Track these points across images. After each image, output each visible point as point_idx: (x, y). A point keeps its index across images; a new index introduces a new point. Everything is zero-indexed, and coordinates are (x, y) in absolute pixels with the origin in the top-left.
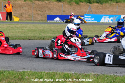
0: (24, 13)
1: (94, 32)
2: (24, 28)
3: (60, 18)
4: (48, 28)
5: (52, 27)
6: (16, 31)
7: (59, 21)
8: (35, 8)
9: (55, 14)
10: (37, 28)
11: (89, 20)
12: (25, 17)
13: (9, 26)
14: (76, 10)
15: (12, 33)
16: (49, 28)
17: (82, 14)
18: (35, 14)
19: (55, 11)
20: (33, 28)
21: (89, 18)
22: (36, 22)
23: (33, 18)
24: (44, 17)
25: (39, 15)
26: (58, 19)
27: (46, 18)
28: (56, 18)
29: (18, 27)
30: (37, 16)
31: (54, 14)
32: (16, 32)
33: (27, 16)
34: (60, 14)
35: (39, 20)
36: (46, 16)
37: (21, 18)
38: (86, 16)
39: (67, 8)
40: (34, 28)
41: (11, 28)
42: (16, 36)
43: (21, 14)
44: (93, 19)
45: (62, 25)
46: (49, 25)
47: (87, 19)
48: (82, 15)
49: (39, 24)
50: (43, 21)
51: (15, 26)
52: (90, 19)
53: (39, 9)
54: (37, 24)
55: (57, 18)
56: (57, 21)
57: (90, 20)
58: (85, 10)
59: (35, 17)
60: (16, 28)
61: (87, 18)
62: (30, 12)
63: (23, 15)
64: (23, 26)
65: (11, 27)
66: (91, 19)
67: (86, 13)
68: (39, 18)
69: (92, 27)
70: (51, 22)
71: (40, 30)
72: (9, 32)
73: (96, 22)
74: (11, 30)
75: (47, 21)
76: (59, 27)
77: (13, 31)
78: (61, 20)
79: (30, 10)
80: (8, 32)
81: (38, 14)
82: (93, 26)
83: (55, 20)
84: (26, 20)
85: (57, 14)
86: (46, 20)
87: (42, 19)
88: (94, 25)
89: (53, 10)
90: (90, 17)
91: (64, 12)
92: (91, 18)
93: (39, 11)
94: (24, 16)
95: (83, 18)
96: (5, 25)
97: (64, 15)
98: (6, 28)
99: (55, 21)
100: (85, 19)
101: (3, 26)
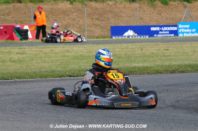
0: (70, 25)
1: (192, 55)
2: (67, 54)
3: (135, 31)
5: (118, 50)
6: (53, 59)
7: (132, 37)
8: (90, 14)
9: (126, 25)
10: (91, 52)
11: (186, 33)
13: (41, 51)
14: (163, 15)
17: (173, 22)
18: (90, 26)
19: (125, 18)
20: (83, 53)
21: (186, 28)
22: (92, 40)
23: (86, 33)
24: (105, 30)
25: (98, 27)
26: (130, 33)
27: (110, 32)
28: (127, 31)
29: (57, 51)
30: (93, 29)
31: (123, 25)
33: (75, 30)
35: (97, 35)
36: (110, 28)
38: (180, 26)
39: (146, 13)
40: (85, 52)
41: (44, 55)
42: (48, 72)
43: (66, 26)
44: (194, 30)
45: (136, 45)
47: (183, 30)
48: (175, 24)
49: (95, 45)
50: (104, 38)
51: (52, 50)
52: (188, 30)
53: (97, 17)
54: (91, 45)
55: (129, 31)
56: (128, 37)
57: (188, 33)
58: (179, 15)
59: (91, 31)
60: (54, 55)
61: (184, 28)
62: (81, 23)
63: (68, 28)
64: (66, 49)
65: (45, 53)
66: (190, 30)
67: (181, 20)
68: (98, 32)
70: (118, 40)
72: (39, 63)
75: (112, 38)
76: (129, 50)
78: (136, 35)
79: (82, 19)
80: (38, 61)
81: (96, 26)
82: (190, 43)
83: (126, 34)
85: (129, 25)
86: (110, 35)
87: (103, 33)
89: (121, 17)
90: (188, 26)
91: (142, 19)
92: (189, 28)
93: (98, 19)
95: (175, 28)
96: (33, 49)
97: (142, 25)
98: (36, 55)
99: (125, 36)
100: (180, 31)
101: (31, 51)
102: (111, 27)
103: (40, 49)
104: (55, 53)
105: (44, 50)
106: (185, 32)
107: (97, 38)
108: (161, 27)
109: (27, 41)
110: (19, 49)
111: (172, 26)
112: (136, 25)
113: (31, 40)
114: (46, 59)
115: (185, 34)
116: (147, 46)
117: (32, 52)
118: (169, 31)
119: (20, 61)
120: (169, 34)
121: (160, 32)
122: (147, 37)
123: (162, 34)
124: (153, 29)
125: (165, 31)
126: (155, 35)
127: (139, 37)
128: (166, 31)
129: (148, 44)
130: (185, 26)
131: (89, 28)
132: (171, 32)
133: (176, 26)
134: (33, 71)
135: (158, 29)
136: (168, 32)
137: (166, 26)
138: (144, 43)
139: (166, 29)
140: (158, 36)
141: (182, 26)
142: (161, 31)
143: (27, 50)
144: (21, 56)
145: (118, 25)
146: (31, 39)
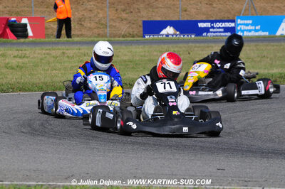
0: (85, 18)
1: (260, 61)
2: (85, 58)
3: (176, 28)
4: (145, 56)
5: (155, 53)
6: (66, 64)
7: (173, 35)
8: (113, 4)
9: (164, 19)
11: (247, 31)
12: (90, 28)
13: (47, 54)
14: (214, 5)
15: (54, 72)
16: (147, 54)
17: (229, 16)
18: (113, 20)
19: (163, 10)
21: (247, 25)
22: (117, 39)
23: (108, 31)
24: (134, 25)
25: (125, 22)
26: (170, 30)
27: (141, 29)
28: (165, 28)
29: (71, 55)
30: (117, 24)
31: (159, 19)
32: (65, 69)
33: (93, 25)
34: (175, 18)
35: (123, 33)
36: (141, 23)
37: (81, 31)
38: (239, 21)
39: (191, 2)
41: (53, 59)
43: (80, 20)
44: (258, 28)
45: (180, 47)
46: (147, 48)
47: (243, 27)
48: (231, 18)
49: (123, 47)
50: (133, 37)
51: (63, 53)
52: (250, 28)
53: (123, 7)
55: (169, 27)
56: (167, 35)
57: (250, 31)
58: (237, 6)
59: (115, 26)
60: (66, 59)
61: (244, 24)
62: (101, 15)
63: (83, 23)
64: (82, 51)
65: (54, 57)
66: (253, 28)
67: (240, 13)
68: (124, 28)
69: (255, 48)
70: (153, 40)
71: (125, 61)
72: (48, 70)
73: (266, 34)
74: (53, 65)
75: (144, 37)
77: (58, 65)
78: (178, 33)
79: (102, 10)
80: (46, 68)
81: (122, 20)
82: (256, 46)
83: (164, 32)
84: (91, 37)
85: (168, 19)
86: (142, 32)
87: (131, 31)
88: (261, 44)
89: (157, 8)
90: (250, 22)
91: (185, 11)
92: (252, 25)
93: (124, 10)
94: (87, 24)
95: (233, 25)
96: (37, 51)
97: (185, 19)
98: (41, 59)
99: (163, 35)
100: (239, 28)
101: (34, 53)
102: (144, 22)
103: (48, 51)
104: (68, 57)
105: (53, 53)
106: (245, 30)
107: (123, 37)
108: (212, 22)
109: (27, 40)
110: (17, 50)
111: (228, 21)
112: (177, 19)
113: (31, 39)
114: (57, 64)
115: (245, 32)
116: (196, 49)
117: (36, 55)
118: (223, 28)
119: (20, 67)
120: (224, 32)
121: (211, 30)
122: (193, 36)
123: (214, 32)
124: (201, 25)
125: (218, 28)
126: (205, 34)
127: (182, 36)
128: (220, 28)
129: (198, 45)
130: (246, 22)
131: (112, 23)
132: (226, 30)
133: (233, 21)
134: (42, 81)
135: (208, 25)
136: (222, 30)
137: (220, 21)
138: (190, 44)
139: (219, 25)
140: (208, 34)
141: (242, 22)
142: (213, 27)
143: (28, 52)
144: (20, 60)
145: (152, 19)
146: (31, 37)
